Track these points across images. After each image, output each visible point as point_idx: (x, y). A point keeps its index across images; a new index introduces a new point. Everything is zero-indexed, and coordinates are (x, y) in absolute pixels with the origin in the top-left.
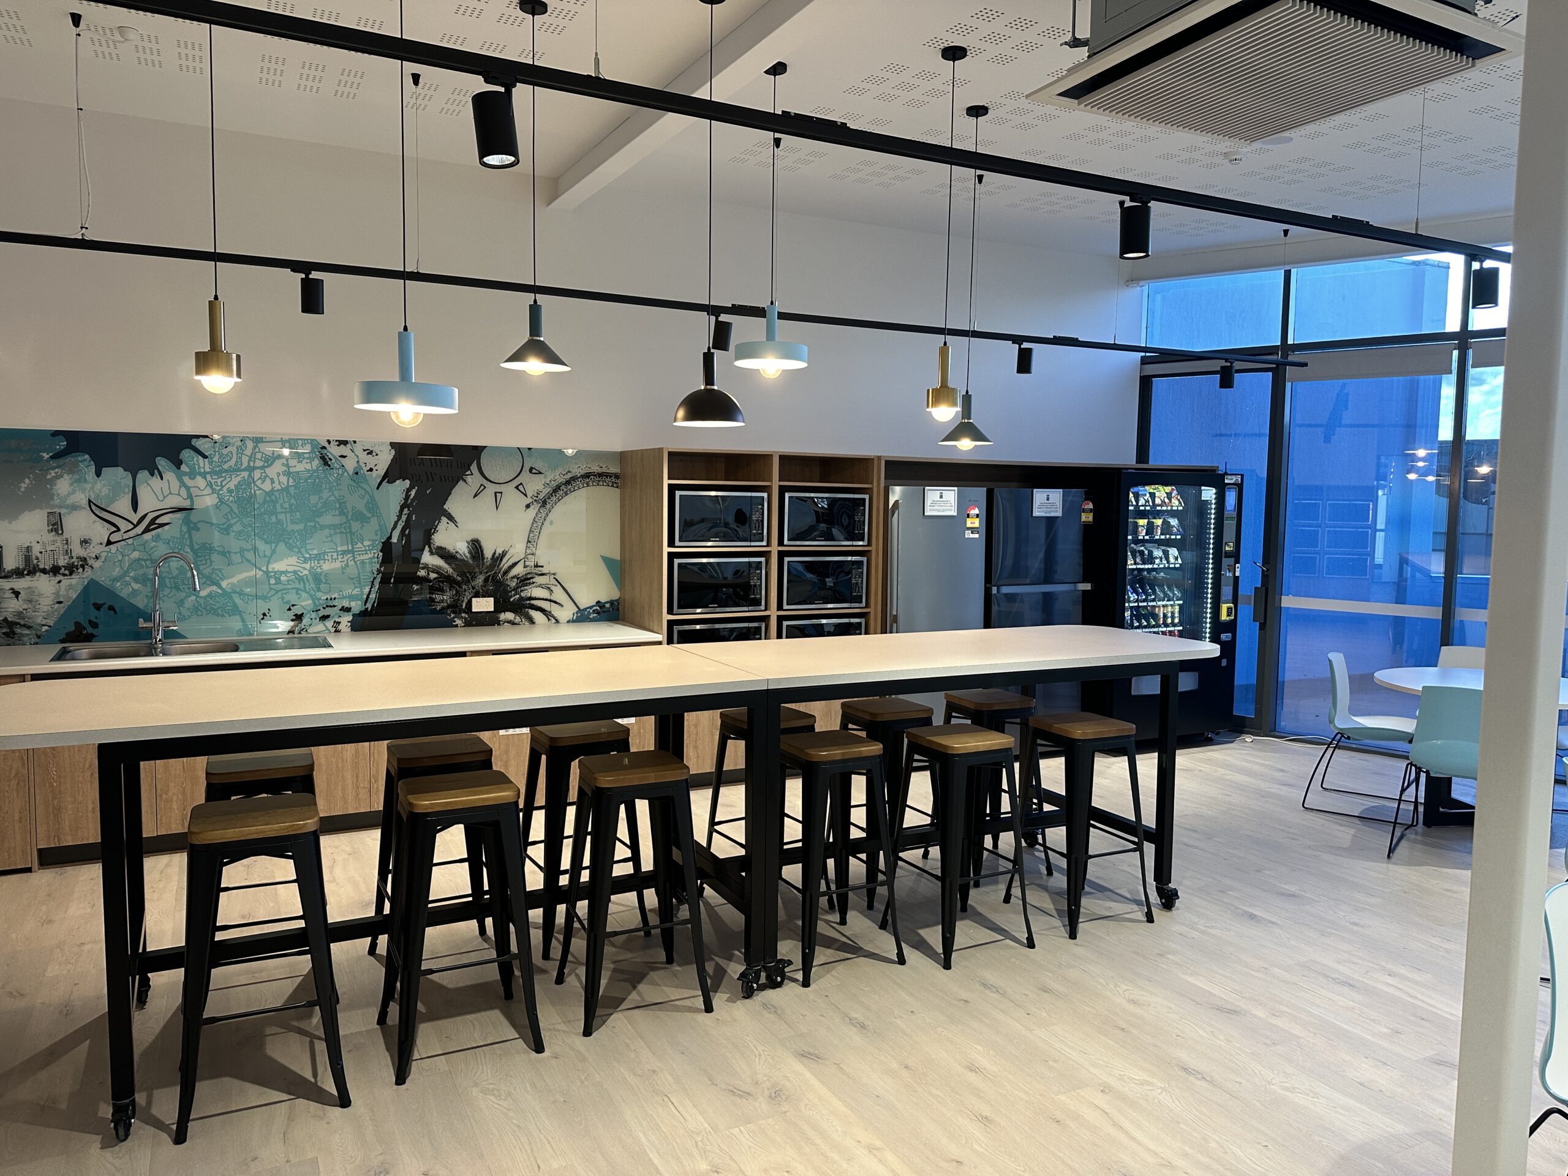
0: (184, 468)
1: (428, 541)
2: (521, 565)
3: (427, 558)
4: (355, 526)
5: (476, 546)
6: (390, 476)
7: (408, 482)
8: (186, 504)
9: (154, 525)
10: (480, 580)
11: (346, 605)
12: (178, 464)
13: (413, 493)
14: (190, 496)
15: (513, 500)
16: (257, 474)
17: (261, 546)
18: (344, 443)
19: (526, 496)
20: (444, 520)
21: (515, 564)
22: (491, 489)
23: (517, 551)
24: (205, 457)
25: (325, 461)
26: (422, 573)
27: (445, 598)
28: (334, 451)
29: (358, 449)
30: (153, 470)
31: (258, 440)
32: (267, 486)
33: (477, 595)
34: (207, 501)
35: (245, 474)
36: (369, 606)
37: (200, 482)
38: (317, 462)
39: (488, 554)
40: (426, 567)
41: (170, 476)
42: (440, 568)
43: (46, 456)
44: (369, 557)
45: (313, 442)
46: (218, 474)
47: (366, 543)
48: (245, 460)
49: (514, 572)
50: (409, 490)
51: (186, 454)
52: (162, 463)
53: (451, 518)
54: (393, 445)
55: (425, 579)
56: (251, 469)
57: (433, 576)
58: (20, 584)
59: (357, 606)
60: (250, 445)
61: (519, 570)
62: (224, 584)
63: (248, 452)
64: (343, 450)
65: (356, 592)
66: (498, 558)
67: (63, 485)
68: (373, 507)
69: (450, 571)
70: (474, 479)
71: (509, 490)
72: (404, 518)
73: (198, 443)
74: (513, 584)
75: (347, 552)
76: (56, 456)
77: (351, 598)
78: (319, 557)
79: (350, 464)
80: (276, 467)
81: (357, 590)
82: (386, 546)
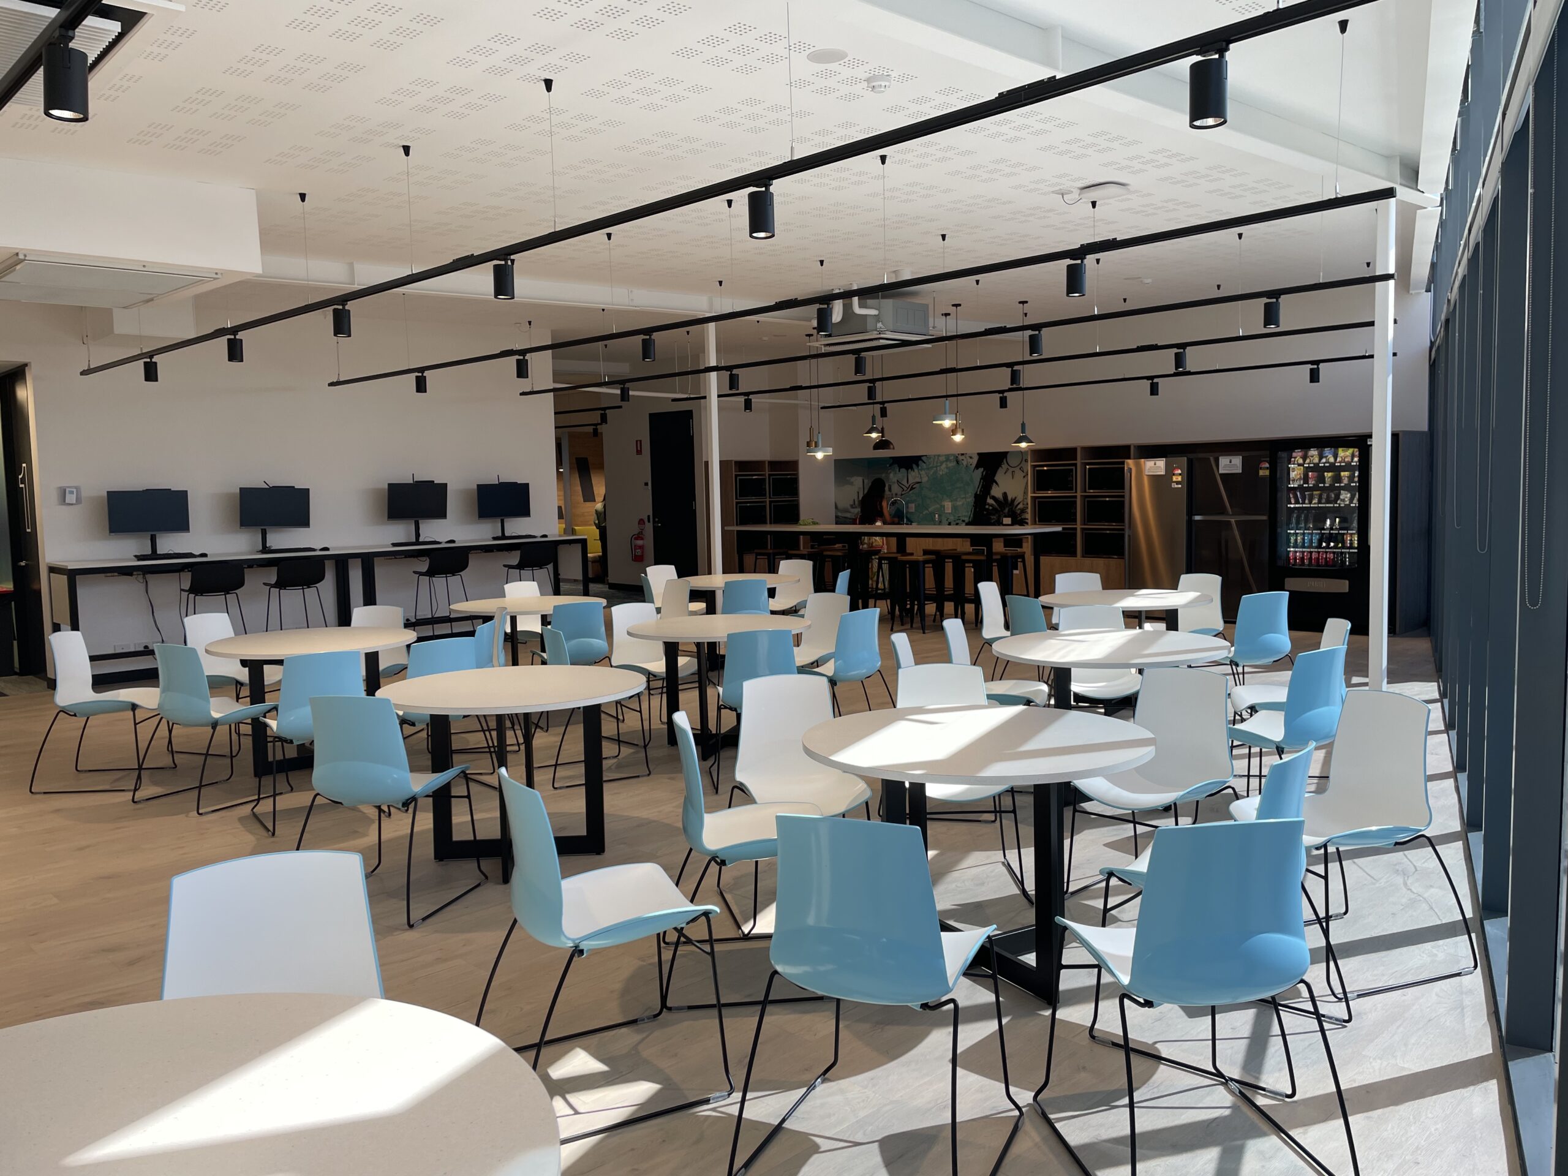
0: (920, 468)
1: (989, 493)
2: (1021, 504)
3: (990, 500)
4: (967, 487)
5: (1005, 495)
6: (977, 467)
7: (982, 469)
8: (920, 481)
9: (912, 488)
10: (1006, 510)
11: (963, 519)
13: (984, 473)
14: (921, 478)
15: (1019, 474)
16: (938, 468)
17: (940, 496)
18: (962, 454)
19: (1023, 471)
20: (994, 484)
21: (1019, 504)
22: (1011, 470)
23: (1020, 499)
24: (925, 463)
25: (958, 462)
26: (987, 507)
27: (994, 517)
28: (961, 458)
29: (967, 456)
30: (912, 469)
31: (939, 456)
32: (941, 473)
33: (1006, 517)
34: (925, 479)
35: (935, 469)
36: (970, 520)
37: (923, 473)
38: (955, 463)
39: (1009, 499)
40: (988, 504)
41: (916, 470)
42: (993, 504)
43: (888, 465)
44: (971, 500)
45: (954, 455)
46: (928, 469)
47: (970, 494)
48: (935, 463)
49: (1019, 507)
50: (983, 472)
51: (920, 462)
52: (914, 466)
53: (997, 483)
54: (978, 454)
55: (988, 509)
56: (936, 467)
57: (991, 508)
59: (967, 520)
60: (936, 457)
61: (1020, 506)
62: (930, 510)
63: (936, 460)
64: (963, 457)
65: (966, 514)
66: (1013, 500)
67: (891, 475)
68: (972, 479)
69: (996, 505)
70: (1005, 466)
71: (1017, 470)
72: (981, 483)
73: (923, 458)
74: (1019, 512)
75: (963, 498)
76: (890, 465)
77: (965, 516)
78: (956, 500)
79: (965, 463)
80: (944, 465)
81: (967, 513)
82: (976, 496)
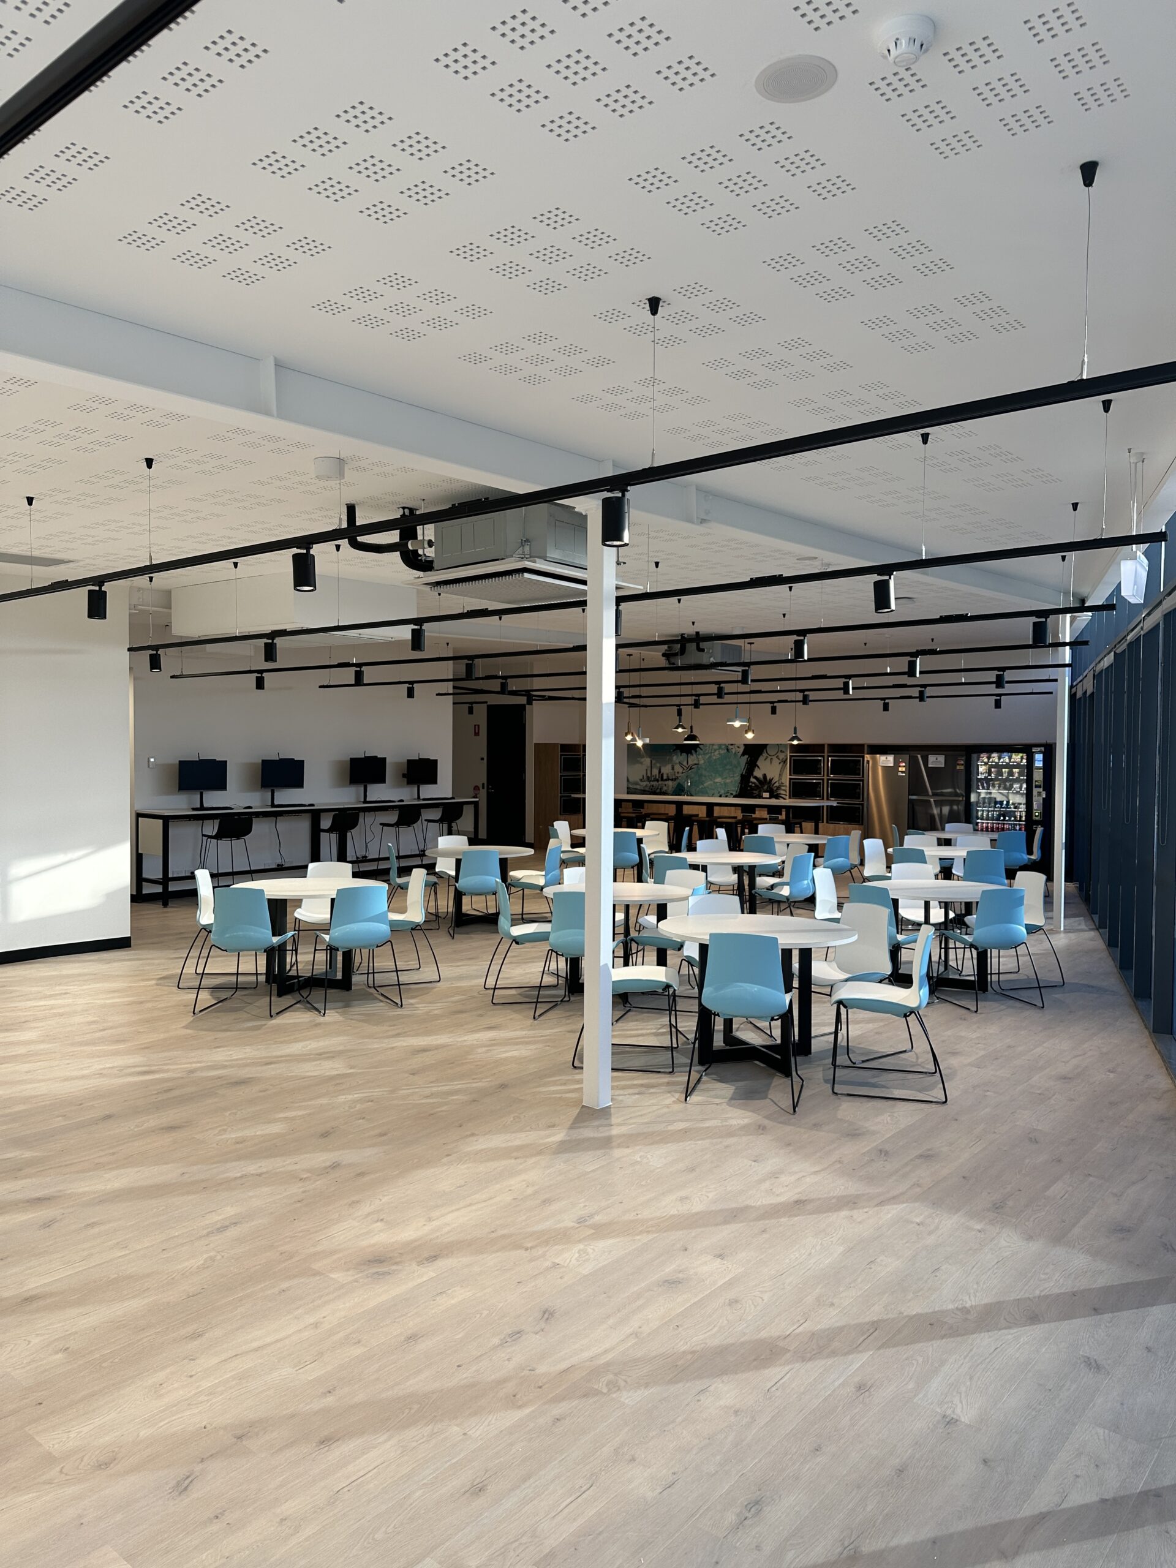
1: (752, 774)
2: (779, 783)
3: (752, 780)
4: (734, 769)
5: (765, 776)
6: (743, 754)
7: (747, 756)
8: (697, 763)
9: (691, 769)
10: (766, 787)
11: (732, 792)
12: (696, 752)
13: (749, 759)
14: (698, 761)
15: (776, 761)
16: (713, 755)
17: (713, 775)
18: (732, 745)
19: (779, 759)
21: (776, 782)
22: (770, 757)
23: (776, 779)
24: (702, 750)
25: (728, 750)
26: (750, 784)
27: (756, 792)
28: (730, 747)
29: (736, 746)
30: (691, 754)
31: (713, 745)
32: (714, 758)
33: (765, 792)
34: (702, 762)
35: (710, 754)
36: (737, 793)
37: (700, 757)
38: (726, 751)
39: (768, 779)
40: (752, 782)
41: (694, 755)
42: (755, 782)
44: (738, 778)
45: (725, 745)
46: (704, 754)
47: (737, 774)
48: (710, 750)
49: (775, 785)
51: (698, 749)
52: (693, 751)
53: (758, 767)
54: (745, 745)
55: (751, 786)
56: (712, 753)
57: (753, 785)
58: (666, 783)
59: (734, 793)
61: (777, 784)
62: (704, 784)
63: (711, 748)
64: (732, 747)
66: (771, 780)
67: (675, 758)
68: (739, 763)
69: (758, 783)
70: (765, 755)
71: (774, 758)
72: (746, 767)
73: (701, 746)
74: (775, 789)
75: (732, 777)
76: (674, 751)
77: (733, 790)
78: (726, 778)
79: (734, 751)
80: (717, 752)
81: (735, 788)
82: (742, 776)
